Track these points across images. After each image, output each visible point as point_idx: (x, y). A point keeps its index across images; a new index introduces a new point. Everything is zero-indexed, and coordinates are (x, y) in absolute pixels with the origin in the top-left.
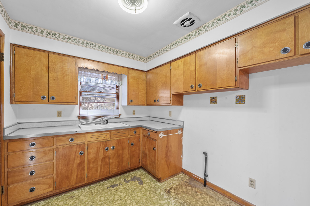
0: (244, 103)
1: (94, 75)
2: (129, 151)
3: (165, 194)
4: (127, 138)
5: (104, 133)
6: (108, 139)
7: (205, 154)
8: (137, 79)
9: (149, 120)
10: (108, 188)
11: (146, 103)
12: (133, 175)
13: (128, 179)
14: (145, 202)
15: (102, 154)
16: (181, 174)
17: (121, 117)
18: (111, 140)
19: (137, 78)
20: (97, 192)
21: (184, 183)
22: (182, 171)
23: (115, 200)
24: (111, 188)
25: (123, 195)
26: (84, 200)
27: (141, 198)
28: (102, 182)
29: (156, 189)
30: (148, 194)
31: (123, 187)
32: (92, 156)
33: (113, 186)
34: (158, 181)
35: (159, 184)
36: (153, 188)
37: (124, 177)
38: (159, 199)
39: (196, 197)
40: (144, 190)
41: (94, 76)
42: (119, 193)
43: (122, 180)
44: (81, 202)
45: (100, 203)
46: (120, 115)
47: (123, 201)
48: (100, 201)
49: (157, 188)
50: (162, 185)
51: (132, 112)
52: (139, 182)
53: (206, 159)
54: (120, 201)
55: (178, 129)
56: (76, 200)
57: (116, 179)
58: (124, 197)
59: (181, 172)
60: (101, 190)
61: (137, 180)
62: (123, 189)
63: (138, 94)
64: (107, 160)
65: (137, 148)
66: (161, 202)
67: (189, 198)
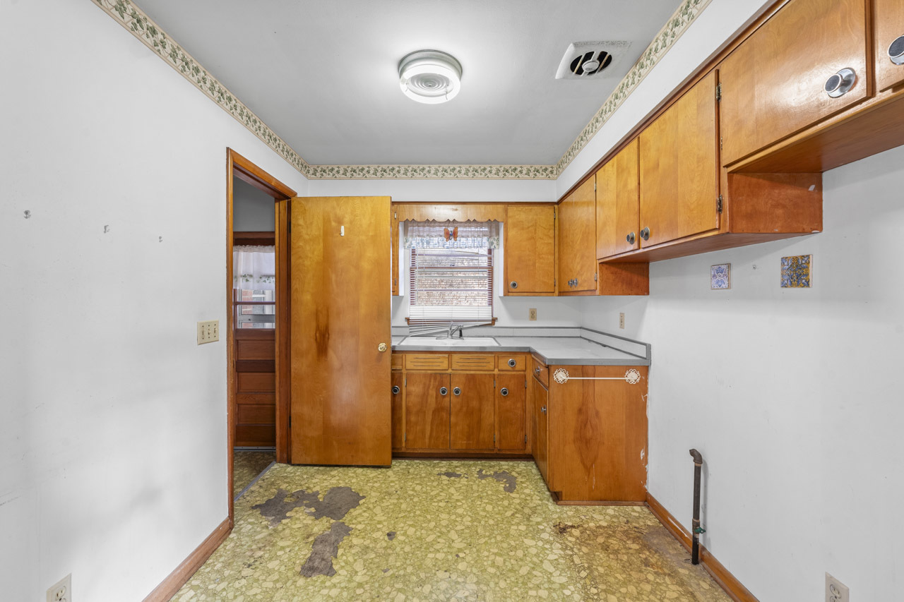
0: (807, 284)
1: (436, 231)
2: (497, 406)
3: (548, 530)
4: (490, 375)
5: (437, 355)
6: (447, 370)
7: (697, 456)
8: (529, 227)
9: (581, 337)
10: (439, 474)
11: (557, 288)
12: (504, 467)
13: (486, 472)
14: (490, 525)
15: (434, 400)
16: (637, 508)
17: (497, 324)
18: (454, 374)
19: (530, 224)
20: (417, 475)
21: (627, 530)
22: (646, 501)
23: (438, 498)
24: (444, 477)
25: (456, 496)
26: (391, 479)
27: (488, 515)
28: (435, 462)
29: (535, 513)
30: (509, 514)
31: (466, 483)
32: (413, 399)
33: (449, 475)
34: (554, 500)
35: (551, 506)
36: (530, 508)
37: (482, 466)
38: (527, 534)
39: (633, 573)
40: (507, 504)
41: (435, 234)
42: (452, 490)
43: (475, 470)
44: (385, 480)
45: (411, 493)
46: (494, 320)
47: (450, 505)
48: (413, 490)
49: (540, 512)
50: (558, 510)
51: (528, 314)
52: (507, 485)
53: (697, 471)
54: (445, 504)
55: (628, 368)
56: (379, 474)
57: (463, 464)
58: (458, 500)
59: (641, 503)
60: (426, 473)
61: (505, 480)
62: (465, 485)
63: (534, 265)
64: (444, 415)
65: (519, 405)
66: (525, 540)
67: (610, 565)
